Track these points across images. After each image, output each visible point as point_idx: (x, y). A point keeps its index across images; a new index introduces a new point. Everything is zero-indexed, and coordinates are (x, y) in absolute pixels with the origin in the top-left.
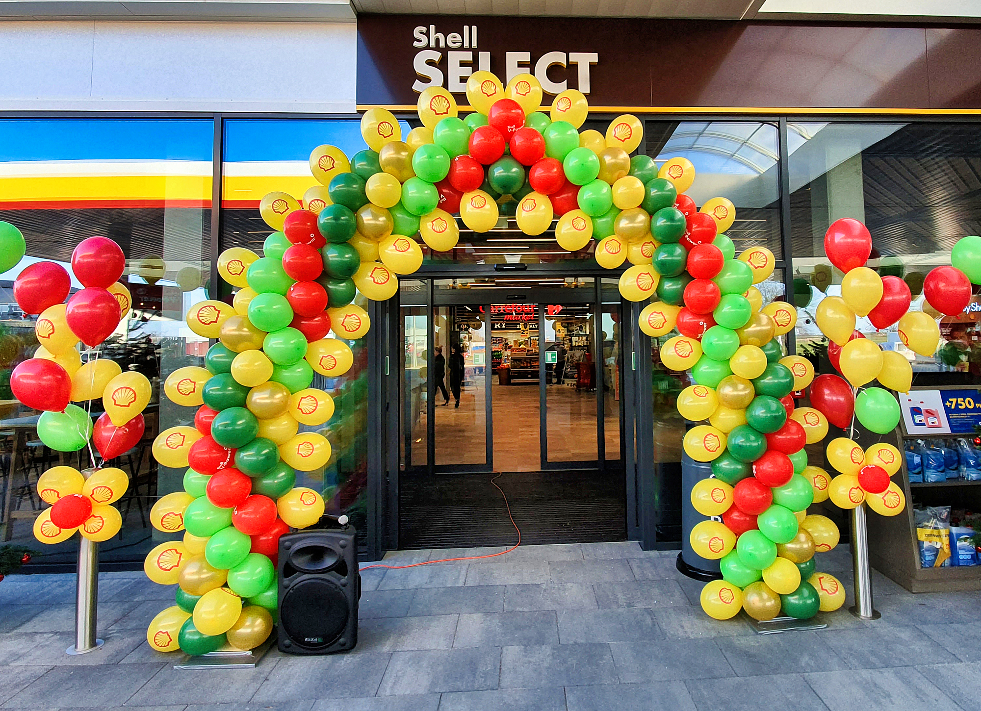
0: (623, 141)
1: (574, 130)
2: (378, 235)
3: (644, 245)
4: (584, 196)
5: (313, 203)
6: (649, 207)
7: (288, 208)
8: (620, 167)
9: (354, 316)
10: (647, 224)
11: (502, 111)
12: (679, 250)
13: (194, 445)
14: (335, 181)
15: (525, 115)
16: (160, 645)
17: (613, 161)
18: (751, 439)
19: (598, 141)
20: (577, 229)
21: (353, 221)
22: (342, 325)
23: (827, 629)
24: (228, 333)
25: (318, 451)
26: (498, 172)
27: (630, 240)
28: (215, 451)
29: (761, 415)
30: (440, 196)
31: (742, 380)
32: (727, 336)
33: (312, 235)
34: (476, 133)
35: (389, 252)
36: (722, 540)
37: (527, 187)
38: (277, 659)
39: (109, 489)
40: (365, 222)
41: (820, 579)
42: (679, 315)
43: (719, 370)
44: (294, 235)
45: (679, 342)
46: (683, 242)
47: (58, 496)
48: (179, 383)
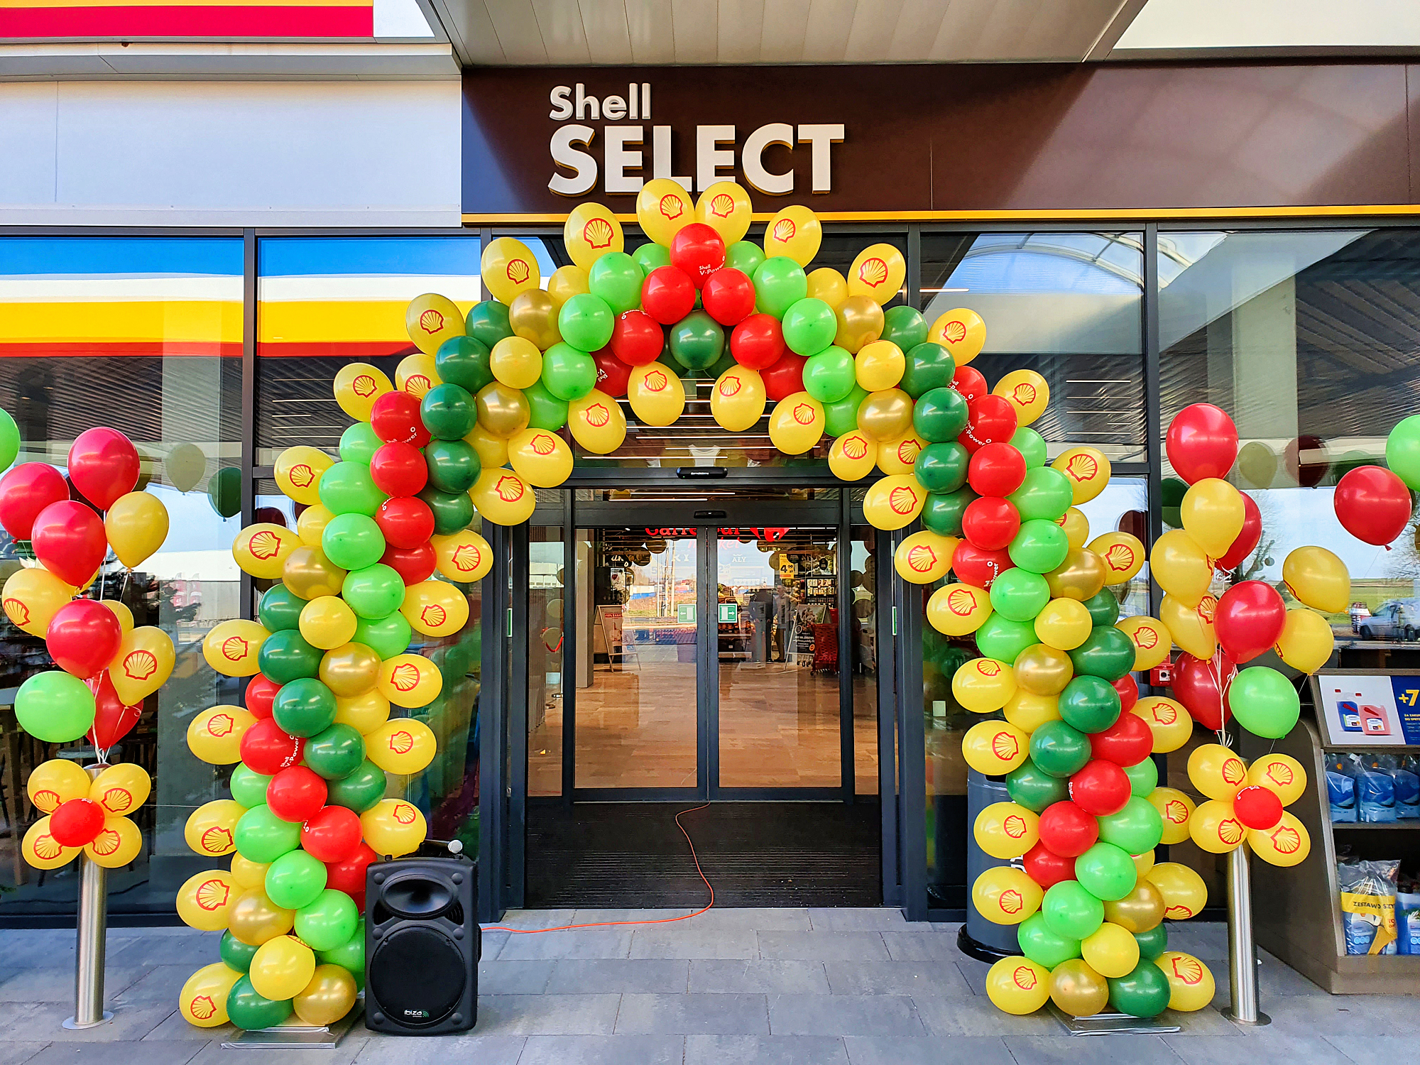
0: (874, 286)
1: (799, 270)
2: (508, 430)
3: (902, 445)
4: (813, 372)
5: (412, 380)
6: (911, 388)
7: (376, 389)
8: (870, 326)
9: (470, 548)
10: (907, 414)
11: (691, 242)
12: (956, 453)
13: (248, 733)
14: (445, 349)
15: (726, 246)
16: (199, 1016)
17: (858, 317)
18: (1065, 742)
19: (835, 285)
20: (800, 422)
21: (473, 408)
22: (453, 560)
23: (1182, 1034)
24: (294, 571)
25: (418, 746)
26: (685, 336)
27: (881, 439)
28: (276, 741)
29: (1081, 704)
30: (598, 371)
31: (1053, 652)
32: (1030, 584)
33: (413, 429)
34: (653, 277)
35: (524, 454)
36: (1020, 895)
37: (728, 357)
38: (365, 1039)
39: (128, 793)
40: (489, 410)
41: (1174, 960)
42: (955, 553)
43: (1017, 636)
44: (384, 428)
45: (955, 592)
46: (962, 439)
47: (58, 802)
48: (225, 643)
